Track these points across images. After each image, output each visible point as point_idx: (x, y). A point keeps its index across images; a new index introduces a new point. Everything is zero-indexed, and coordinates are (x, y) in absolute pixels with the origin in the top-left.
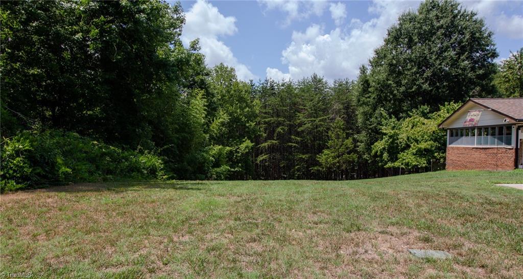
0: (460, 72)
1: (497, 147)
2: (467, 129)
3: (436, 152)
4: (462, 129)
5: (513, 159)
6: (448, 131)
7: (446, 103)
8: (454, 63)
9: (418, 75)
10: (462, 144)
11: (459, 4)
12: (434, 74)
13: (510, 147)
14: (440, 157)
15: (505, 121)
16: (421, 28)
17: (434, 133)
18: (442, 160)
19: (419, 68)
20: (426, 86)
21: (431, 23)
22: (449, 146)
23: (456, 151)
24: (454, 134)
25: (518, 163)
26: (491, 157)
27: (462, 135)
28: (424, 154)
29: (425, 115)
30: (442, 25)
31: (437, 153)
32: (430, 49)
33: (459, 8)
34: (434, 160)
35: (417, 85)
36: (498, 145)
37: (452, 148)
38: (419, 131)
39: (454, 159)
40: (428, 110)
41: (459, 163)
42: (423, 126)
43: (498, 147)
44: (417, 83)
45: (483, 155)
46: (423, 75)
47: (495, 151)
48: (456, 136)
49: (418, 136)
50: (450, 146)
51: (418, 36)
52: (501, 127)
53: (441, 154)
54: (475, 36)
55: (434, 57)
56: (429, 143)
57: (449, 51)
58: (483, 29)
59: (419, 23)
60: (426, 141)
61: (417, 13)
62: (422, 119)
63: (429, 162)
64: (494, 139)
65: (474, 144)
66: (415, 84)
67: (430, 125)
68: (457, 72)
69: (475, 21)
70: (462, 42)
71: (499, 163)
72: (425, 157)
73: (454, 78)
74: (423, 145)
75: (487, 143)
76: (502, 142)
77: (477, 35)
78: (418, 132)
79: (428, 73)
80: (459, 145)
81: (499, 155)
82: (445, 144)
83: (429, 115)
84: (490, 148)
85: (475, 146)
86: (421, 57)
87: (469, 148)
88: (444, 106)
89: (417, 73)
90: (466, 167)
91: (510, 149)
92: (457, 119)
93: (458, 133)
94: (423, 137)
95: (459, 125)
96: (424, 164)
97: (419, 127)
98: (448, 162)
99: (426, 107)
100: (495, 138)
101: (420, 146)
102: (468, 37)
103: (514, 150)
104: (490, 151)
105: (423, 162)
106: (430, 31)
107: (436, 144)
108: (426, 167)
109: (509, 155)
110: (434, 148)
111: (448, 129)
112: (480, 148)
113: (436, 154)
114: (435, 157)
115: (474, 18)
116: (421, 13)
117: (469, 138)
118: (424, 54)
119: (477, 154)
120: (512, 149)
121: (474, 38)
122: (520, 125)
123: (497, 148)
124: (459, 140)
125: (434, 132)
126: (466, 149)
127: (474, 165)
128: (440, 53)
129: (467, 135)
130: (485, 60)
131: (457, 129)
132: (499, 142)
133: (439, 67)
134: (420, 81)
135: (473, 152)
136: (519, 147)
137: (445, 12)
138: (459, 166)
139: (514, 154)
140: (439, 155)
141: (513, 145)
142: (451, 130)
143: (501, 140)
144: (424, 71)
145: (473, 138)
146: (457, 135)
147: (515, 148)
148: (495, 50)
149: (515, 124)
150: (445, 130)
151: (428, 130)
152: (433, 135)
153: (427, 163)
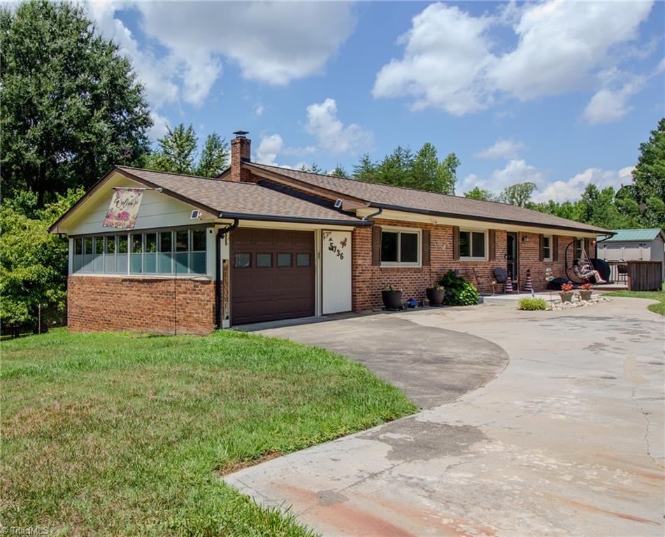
0: (94, 139)
1: (174, 277)
2: (110, 237)
3: (50, 288)
4: (99, 236)
5: (210, 306)
6: (71, 241)
7: (70, 191)
8: (83, 123)
9: (15, 132)
10: (99, 270)
11: (90, 23)
12: (47, 134)
13: (202, 278)
14: (59, 299)
15: (195, 214)
16: (21, 43)
17: (46, 249)
18: (61, 304)
19: (18, 118)
20: (31, 155)
21: (41, 38)
22: (73, 275)
23: (87, 287)
24: (84, 248)
25: (222, 316)
26: (162, 301)
27: (99, 252)
28: (25, 294)
29: (29, 211)
30: (61, 49)
31: (52, 291)
32: (39, 86)
33: (90, 28)
34: (45, 305)
35: (15, 151)
36: (176, 272)
37: (80, 279)
38: (12, 241)
39: (84, 304)
40: (35, 202)
41: (94, 313)
42: (23, 232)
43: (178, 277)
44: (15, 147)
45: (145, 298)
46: (25, 134)
47: (171, 288)
48: (87, 253)
49: (12, 253)
50: (75, 275)
51: (15, 58)
52: (182, 233)
53: (59, 292)
54: (116, 82)
55: (46, 101)
56: (34, 268)
57: (74, 97)
58: (129, 74)
59: (16, 32)
60: (29, 265)
61: (13, 14)
62: (23, 217)
63: (33, 311)
64: (166, 258)
65: (125, 271)
66: (10, 149)
67: (37, 230)
68: (88, 139)
69: (115, 59)
70: (97, 89)
71: (180, 316)
72: (26, 300)
73: (82, 148)
74: (20, 274)
75: (151, 269)
76: (186, 265)
77: (120, 81)
78: (12, 245)
79: (35, 132)
80: (94, 272)
81: (181, 296)
82: (65, 272)
83: (37, 212)
84: (160, 281)
85: (129, 276)
86: (21, 97)
87: (115, 279)
88: (66, 196)
89: (14, 127)
90: (109, 324)
91: (203, 282)
92: (88, 214)
93: (91, 246)
94: (21, 255)
95: (93, 226)
96: (23, 314)
97: (14, 234)
98: (72, 311)
99: (30, 194)
100: (170, 256)
101: (13, 275)
102: (105, 80)
103: (212, 286)
104: (161, 287)
105: (21, 312)
106: (40, 54)
107: (50, 270)
108: (27, 321)
109: (202, 297)
110: (44, 279)
111: (70, 237)
112: (139, 281)
113: (49, 293)
114: (46, 299)
115: (115, 54)
116: (21, 15)
117: (116, 257)
118: (28, 93)
119: (131, 295)
120: (209, 282)
121: (115, 86)
122: (223, 226)
123: (175, 280)
124: (95, 262)
125: (44, 245)
126: (108, 281)
127: (126, 320)
128: (58, 99)
129: (110, 251)
130: (132, 128)
131: (89, 237)
132: (180, 265)
133: (56, 121)
134: (19, 144)
135: (124, 290)
136: (222, 279)
137: (66, 28)
138: (94, 321)
139: (213, 295)
140: (56, 293)
141: (211, 274)
142: (78, 239)
143: (182, 261)
144: (27, 126)
145: (122, 256)
146: (89, 251)
147: (214, 279)
148: (147, 114)
149: (212, 225)
150: (63, 239)
151: (33, 241)
152: (43, 252)
153: (30, 313)
